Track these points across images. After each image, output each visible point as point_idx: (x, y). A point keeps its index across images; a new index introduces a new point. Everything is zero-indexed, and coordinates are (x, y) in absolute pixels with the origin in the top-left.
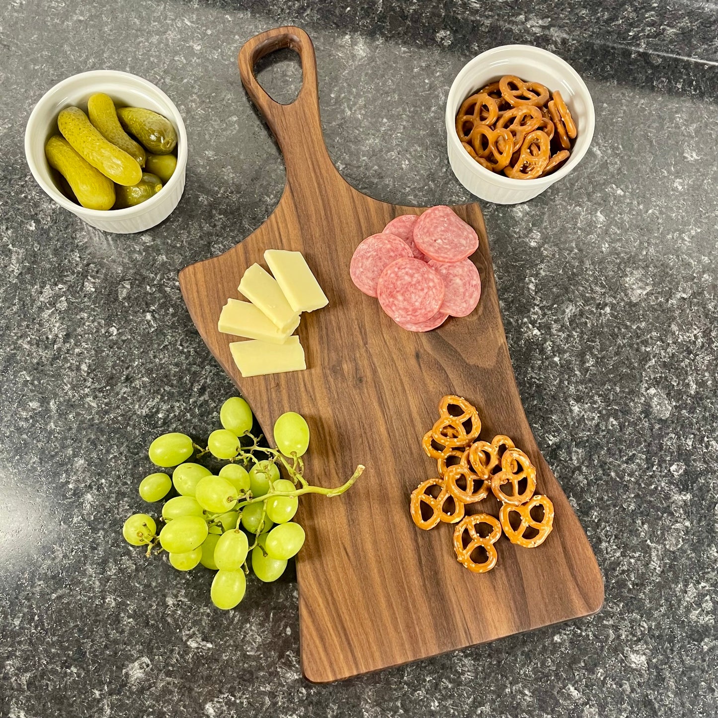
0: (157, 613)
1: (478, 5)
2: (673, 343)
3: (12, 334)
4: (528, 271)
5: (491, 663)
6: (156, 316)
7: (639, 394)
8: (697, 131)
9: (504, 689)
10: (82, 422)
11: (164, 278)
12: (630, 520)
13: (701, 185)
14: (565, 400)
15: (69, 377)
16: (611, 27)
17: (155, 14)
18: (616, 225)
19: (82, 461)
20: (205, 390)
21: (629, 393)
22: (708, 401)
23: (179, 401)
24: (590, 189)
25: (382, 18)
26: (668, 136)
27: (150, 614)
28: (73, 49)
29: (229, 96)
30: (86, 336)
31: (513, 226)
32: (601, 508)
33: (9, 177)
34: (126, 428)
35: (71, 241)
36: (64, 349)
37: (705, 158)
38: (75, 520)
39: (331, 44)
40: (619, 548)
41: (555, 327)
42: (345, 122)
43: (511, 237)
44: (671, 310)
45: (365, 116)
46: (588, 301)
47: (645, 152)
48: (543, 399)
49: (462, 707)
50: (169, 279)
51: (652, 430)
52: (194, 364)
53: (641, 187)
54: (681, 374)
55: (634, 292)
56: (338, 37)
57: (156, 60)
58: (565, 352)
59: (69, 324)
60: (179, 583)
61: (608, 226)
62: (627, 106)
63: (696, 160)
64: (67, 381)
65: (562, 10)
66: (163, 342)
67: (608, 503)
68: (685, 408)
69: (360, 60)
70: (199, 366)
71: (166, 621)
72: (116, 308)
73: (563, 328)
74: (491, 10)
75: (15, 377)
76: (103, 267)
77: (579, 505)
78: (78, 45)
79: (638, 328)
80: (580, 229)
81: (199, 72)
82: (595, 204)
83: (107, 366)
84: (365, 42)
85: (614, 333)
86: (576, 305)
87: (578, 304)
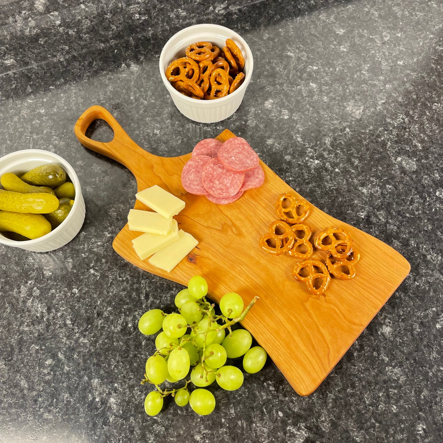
1: (185, 13)
2: (393, 128)
3: (14, 326)
4: (292, 133)
5: (410, 363)
6: (97, 268)
7: (393, 165)
8: (336, 18)
9: (428, 375)
10: (84, 356)
11: (90, 244)
12: (433, 235)
13: (355, 43)
14: (356, 189)
15: (62, 333)
17: (9, 106)
18: (324, 85)
19: (96, 380)
20: (149, 296)
21: (388, 167)
22: (432, 148)
23: (136, 311)
24: (299, 74)
25: (137, 46)
26: (322, 28)
30: (60, 303)
31: (270, 114)
32: (414, 238)
34: (113, 344)
35: (23, 253)
36: (51, 318)
37: (348, 29)
38: (111, 420)
39: (117, 73)
40: (438, 254)
41: (325, 154)
42: (147, 108)
43: (272, 120)
44: (381, 112)
45: (156, 99)
46: (334, 131)
47: (315, 42)
48: (343, 195)
49: (411, 400)
50: (93, 244)
51: (413, 180)
52: (134, 284)
53: (325, 60)
54: (408, 142)
55: (356, 113)
56: (118, 67)
57: (22, 130)
58: (339, 164)
59: (46, 301)
60: (197, 423)
61: (320, 88)
62: (292, 25)
63: (344, 33)
64: (63, 336)
66: (108, 281)
67: (416, 232)
68: (422, 159)
69: (137, 73)
70: (137, 283)
72: (70, 277)
73: (330, 152)
74: (193, 13)
75: (29, 351)
77: (400, 242)
79: (370, 130)
80: (306, 97)
81: (50, 123)
82: (306, 80)
83: (82, 313)
84: (134, 63)
85: (359, 140)
86: (329, 136)
87: (330, 135)
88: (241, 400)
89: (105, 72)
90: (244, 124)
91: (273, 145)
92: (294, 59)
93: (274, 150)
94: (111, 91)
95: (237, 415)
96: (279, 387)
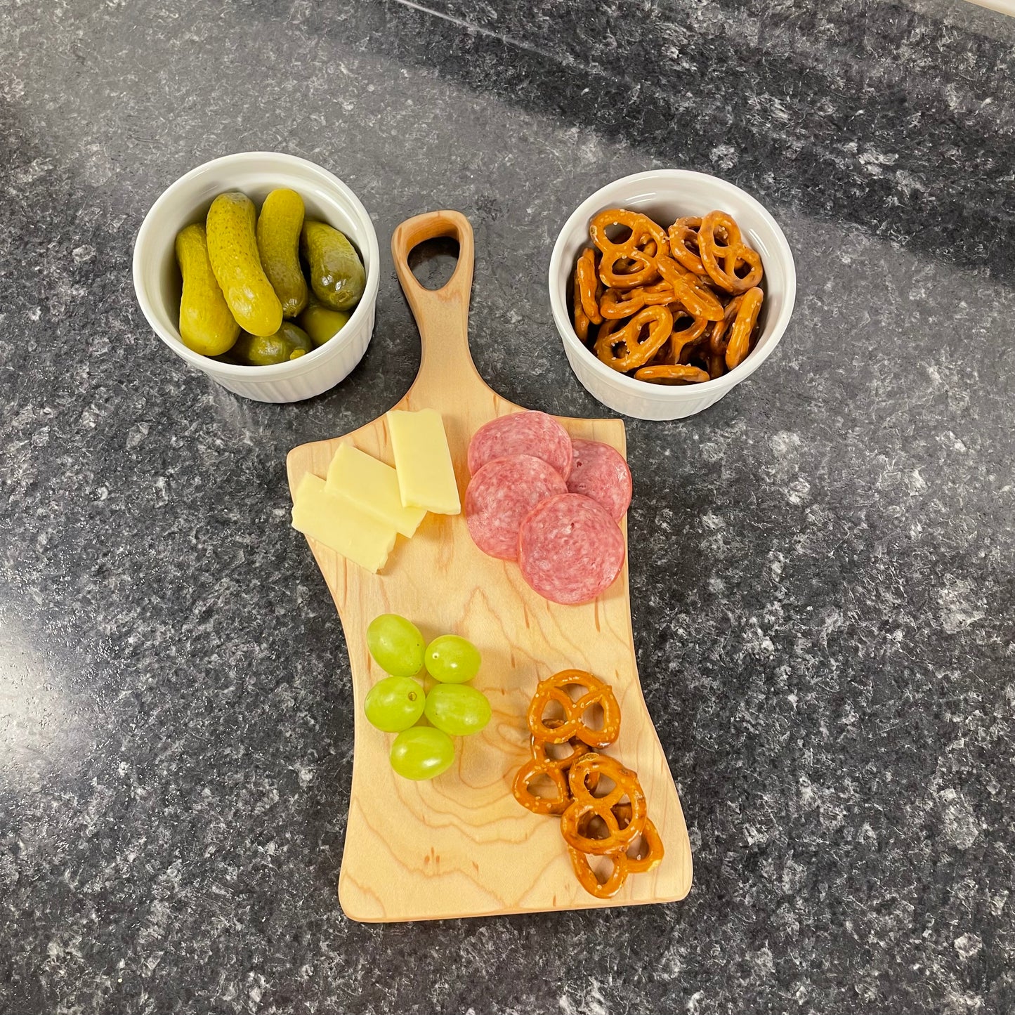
0: (28, 964)
1: (786, 116)
2: (1004, 718)
4: (775, 541)
6: (173, 484)
7: (924, 794)
11: (201, 429)
14: (793, 772)
15: (16, 549)
16: (996, 184)
17: (301, 51)
18: (943, 498)
20: (211, 616)
21: (907, 788)
23: (165, 624)
24: (910, 431)
25: (635, 112)
27: (16, 962)
28: (171, 79)
29: (374, 184)
30: (61, 492)
31: (767, 463)
32: (814, 982)
33: (26, 239)
35: (83, 347)
36: (23, 505)
39: (547, 137)
41: (801, 644)
42: (539, 253)
43: (759, 479)
44: (1010, 661)
46: (868, 613)
48: (755, 761)
51: (935, 863)
52: (207, 571)
53: (998, 446)
55: (951, 616)
56: (561, 127)
57: (283, 114)
58: (809, 689)
59: (42, 468)
60: (77, 923)
61: (930, 497)
62: (1000, 312)
64: (12, 555)
65: (919, 144)
66: (171, 526)
67: (830, 975)
68: (1003, 839)
69: (585, 166)
70: (213, 575)
71: (38, 981)
72: (116, 460)
73: (814, 649)
74: (805, 127)
76: (117, 395)
77: (776, 965)
78: (180, 74)
79: (946, 678)
80: (879, 492)
81: (341, 142)
82: (914, 456)
83: (77, 544)
84: (599, 143)
85: (901, 677)
86: (845, 615)
87: (850, 614)
88: (184, 959)
89: (527, 119)
90: (694, 441)
91: (712, 533)
92: (931, 390)
93: (704, 544)
94: (504, 165)
95: (153, 978)
96: (271, 1005)
